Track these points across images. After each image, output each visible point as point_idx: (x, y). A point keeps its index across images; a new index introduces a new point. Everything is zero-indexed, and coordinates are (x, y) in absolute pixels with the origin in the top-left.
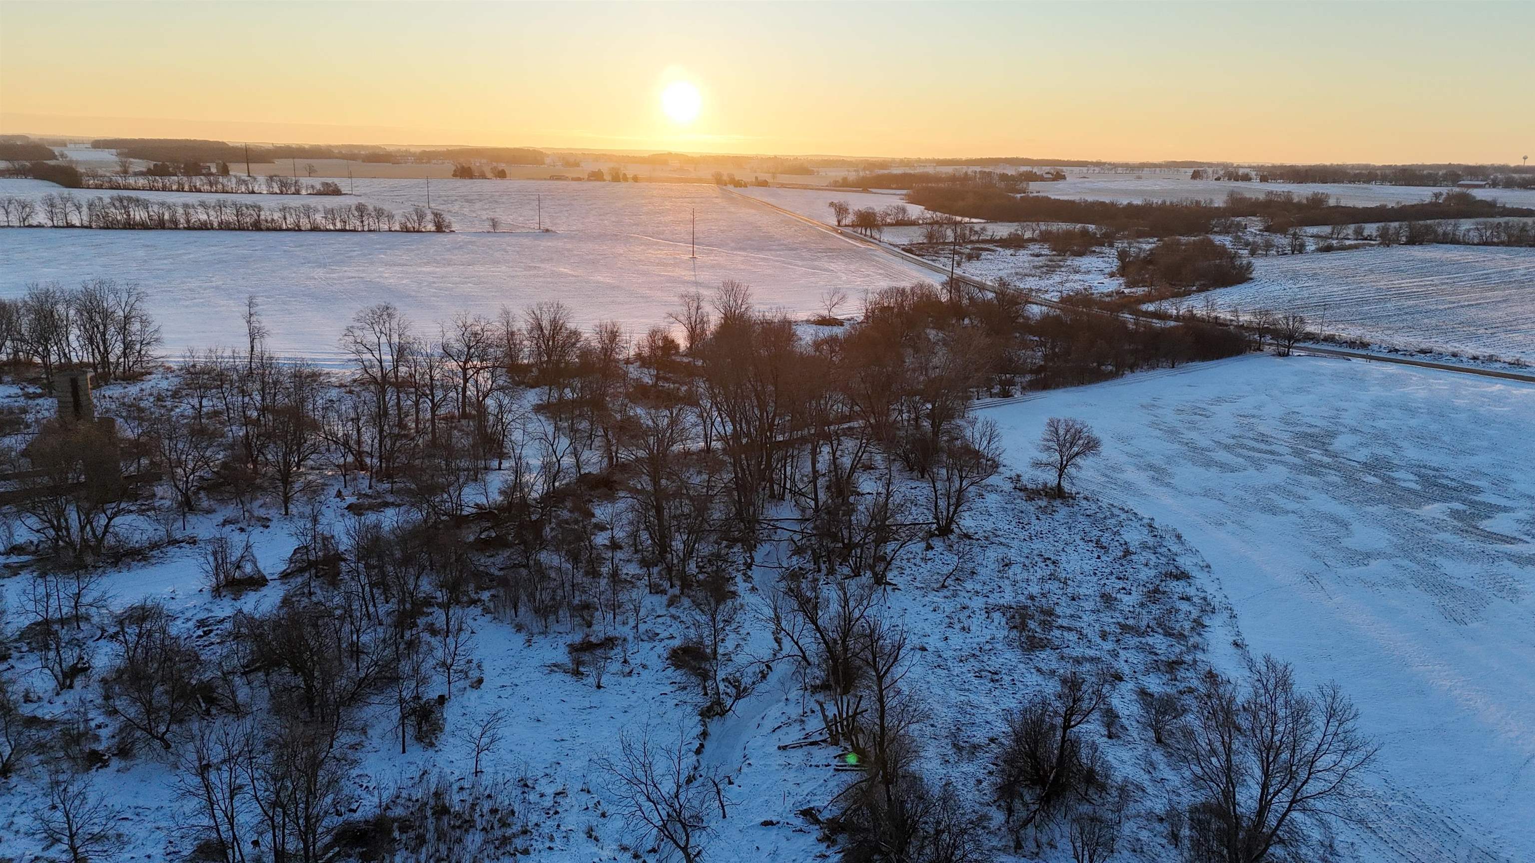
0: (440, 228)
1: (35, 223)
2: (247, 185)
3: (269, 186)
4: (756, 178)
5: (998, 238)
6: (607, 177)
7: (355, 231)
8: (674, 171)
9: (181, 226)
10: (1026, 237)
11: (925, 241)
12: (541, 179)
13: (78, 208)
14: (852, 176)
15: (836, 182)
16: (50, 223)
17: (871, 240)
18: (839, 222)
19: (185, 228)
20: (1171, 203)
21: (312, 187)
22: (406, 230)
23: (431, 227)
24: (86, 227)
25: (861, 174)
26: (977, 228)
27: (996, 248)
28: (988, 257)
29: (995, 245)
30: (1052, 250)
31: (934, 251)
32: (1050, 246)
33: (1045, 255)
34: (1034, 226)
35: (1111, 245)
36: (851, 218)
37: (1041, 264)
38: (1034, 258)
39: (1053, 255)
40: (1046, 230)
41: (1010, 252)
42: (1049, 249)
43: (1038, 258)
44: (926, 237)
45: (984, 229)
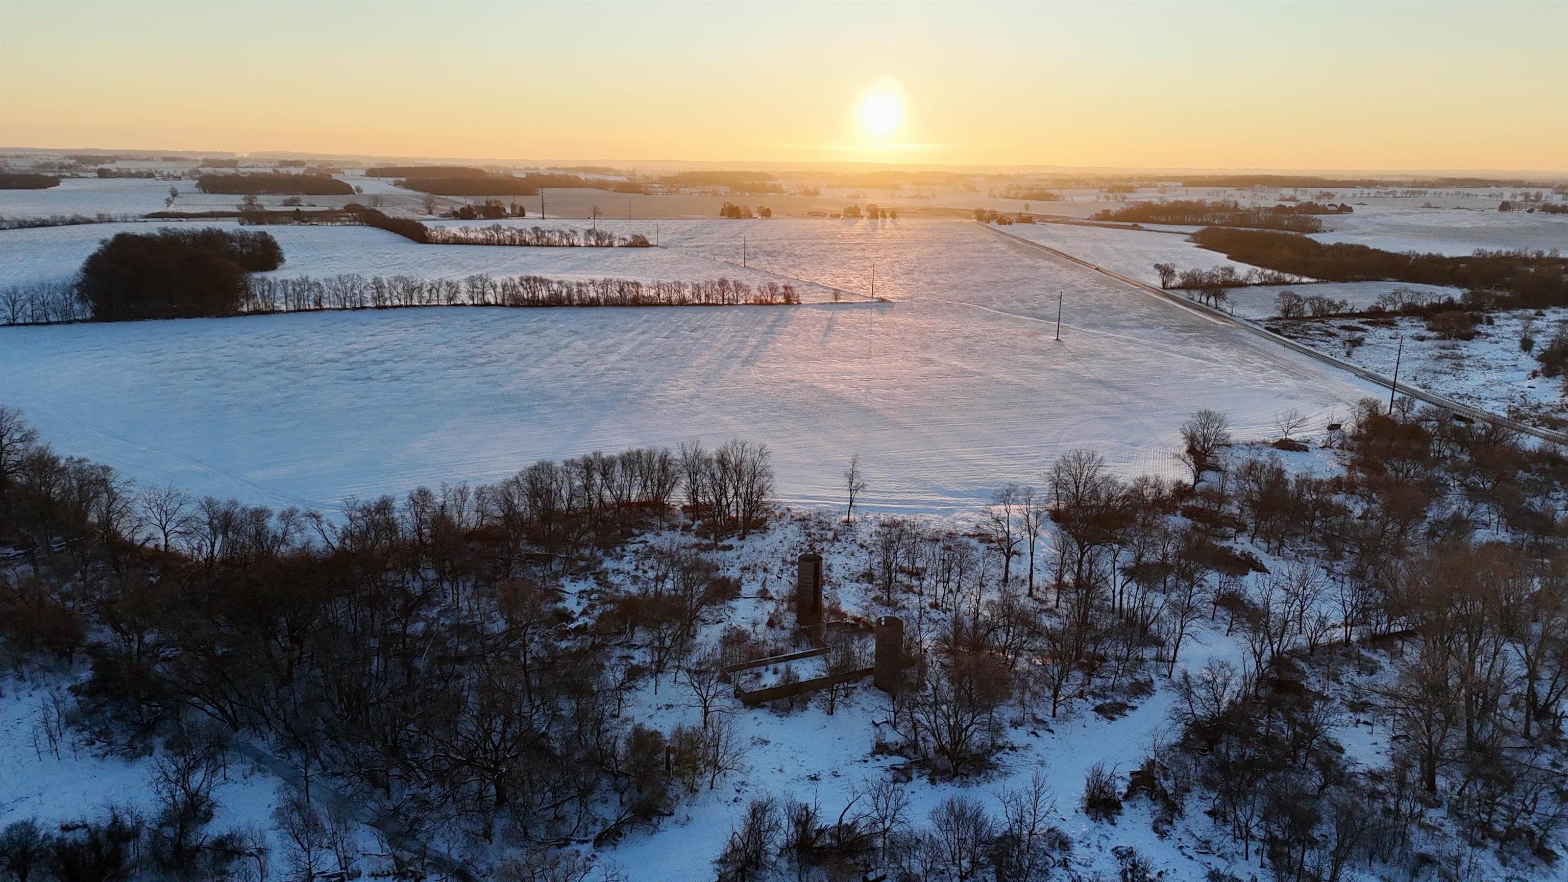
0: (788, 302)
1: (459, 302)
2: (568, 239)
3: (586, 239)
5: (1358, 312)
7: (716, 305)
9: (575, 303)
10: (1387, 310)
11: (1281, 315)
13: (494, 287)
16: (471, 302)
17: (1217, 311)
18: (1164, 284)
19: (578, 305)
21: (624, 239)
22: (761, 303)
23: (781, 299)
24: (500, 305)
26: (1337, 302)
27: (1366, 327)
28: (1368, 340)
29: (1363, 323)
30: (1429, 329)
31: (1302, 331)
32: (1423, 324)
33: (1429, 338)
34: (1397, 299)
35: (1490, 322)
36: (1177, 281)
37: (1436, 353)
38: (1420, 343)
39: (1438, 338)
40: (1409, 303)
41: (1385, 332)
42: (1426, 327)
43: (1425, 344)
44: (1283, 311)
45: (1344, 303)
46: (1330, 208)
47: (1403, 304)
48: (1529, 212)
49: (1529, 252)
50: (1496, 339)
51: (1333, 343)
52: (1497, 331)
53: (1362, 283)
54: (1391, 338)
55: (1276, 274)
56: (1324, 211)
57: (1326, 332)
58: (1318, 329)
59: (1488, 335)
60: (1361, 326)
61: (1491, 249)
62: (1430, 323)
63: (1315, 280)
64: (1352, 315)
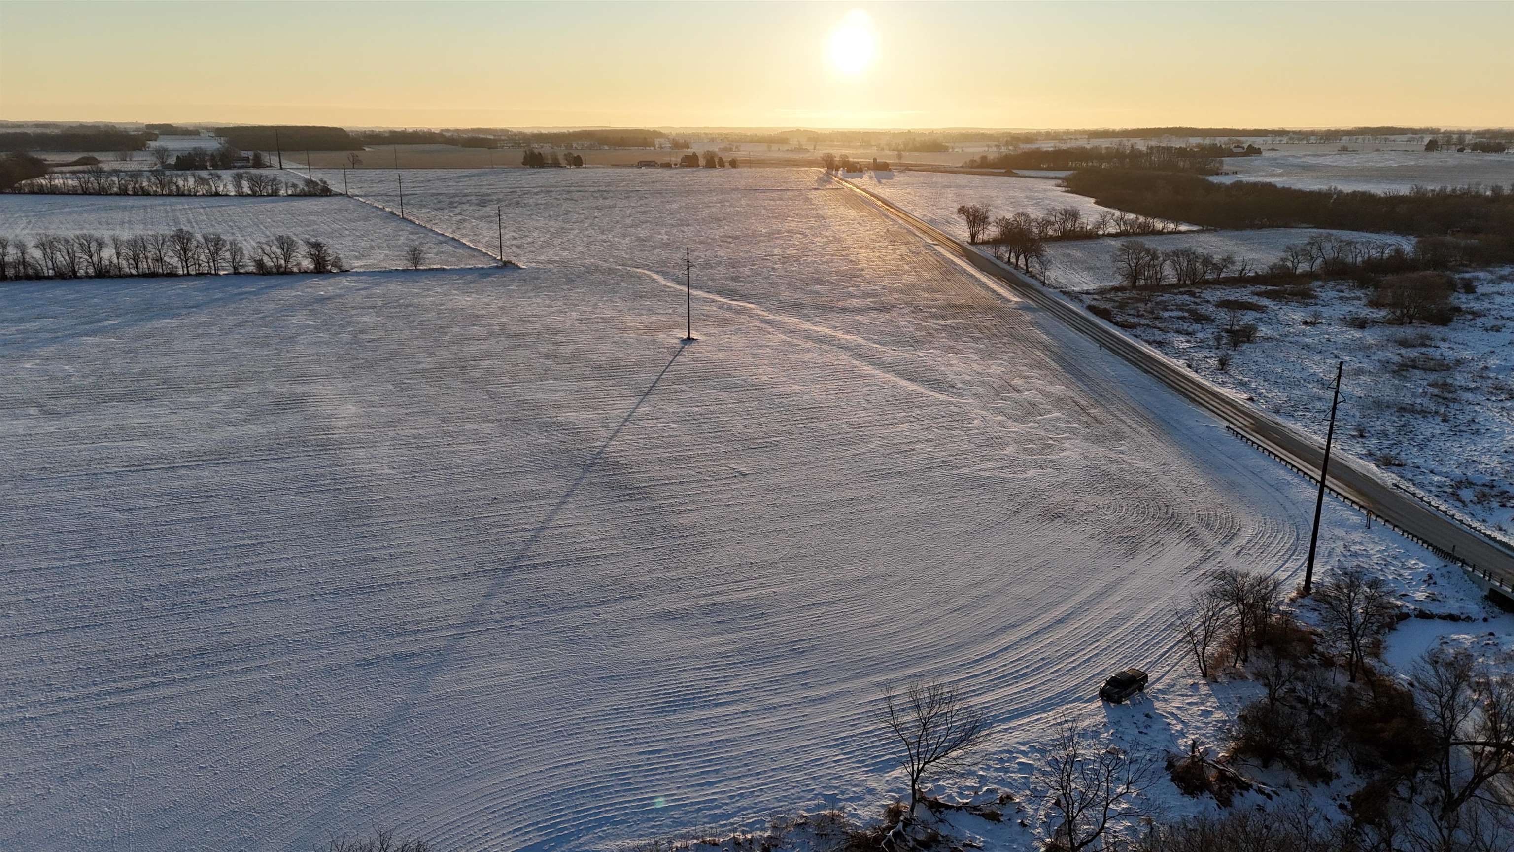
0: (321, 268)
4: (875, 160)
5: (1252, 274)
6: (702, 162)
8: (791, 151)
10: (1299, 271)
11: (1125, 283)
12: (625, 166)
14: (993, 154)
15: (973, 161)
17: (1025, 278)
18: (973, 236)
20: (1454, 190)
21: (294, 186)
22: (262, 271)
23: (308, 264)
25: (1004, 150)
26: (1217, 258)
27: (1265, 302)
28: (1264, 330)
29: (1259, 294)
30: (1374, 304)
31: (1152, 312)
32: (1359, 294)
33: (1374, 323)
34: (1314, 252)
35: (1469, 288)
36: (992, 232)
37: (1391, 354)
38: (1357, 334)
39: (1390, 322)
40: (1335, 260)
41: (1296, 314)
42: (1364, 301)
43: (1370, 337)
44: (1127, 276)
45: (1229, 260)
46: (1235, 150)
47: (1325, 262)
48: (1459, 151)
49: (1481, 189)
50: (1490, 321)
51: (1200, 335)
52: (1486, 305)
53: (1264, 232)
54: (1306, 323)
55: (1142, 219)
56: (1231, 154)
57: (1193, 312)
58: (1180, 308)
59: (1476, 314)
60: (1255, 299)
61: (1432, 187)
62: (1370, 291)
63: (1195, 228)
64: (1241, 281)
